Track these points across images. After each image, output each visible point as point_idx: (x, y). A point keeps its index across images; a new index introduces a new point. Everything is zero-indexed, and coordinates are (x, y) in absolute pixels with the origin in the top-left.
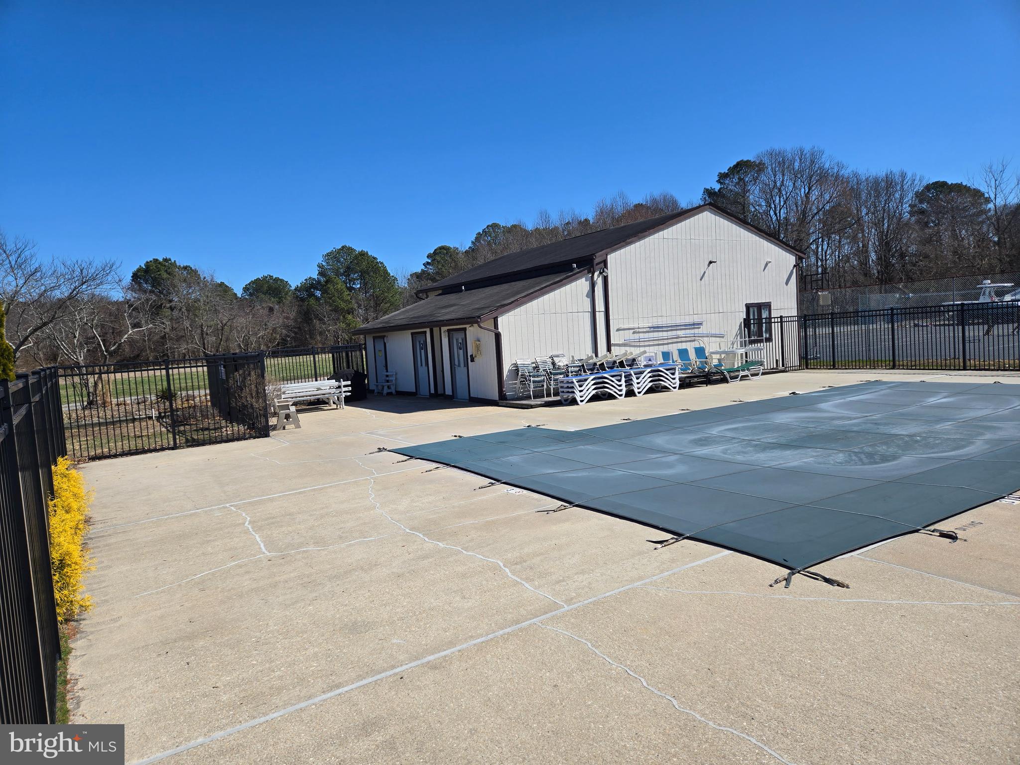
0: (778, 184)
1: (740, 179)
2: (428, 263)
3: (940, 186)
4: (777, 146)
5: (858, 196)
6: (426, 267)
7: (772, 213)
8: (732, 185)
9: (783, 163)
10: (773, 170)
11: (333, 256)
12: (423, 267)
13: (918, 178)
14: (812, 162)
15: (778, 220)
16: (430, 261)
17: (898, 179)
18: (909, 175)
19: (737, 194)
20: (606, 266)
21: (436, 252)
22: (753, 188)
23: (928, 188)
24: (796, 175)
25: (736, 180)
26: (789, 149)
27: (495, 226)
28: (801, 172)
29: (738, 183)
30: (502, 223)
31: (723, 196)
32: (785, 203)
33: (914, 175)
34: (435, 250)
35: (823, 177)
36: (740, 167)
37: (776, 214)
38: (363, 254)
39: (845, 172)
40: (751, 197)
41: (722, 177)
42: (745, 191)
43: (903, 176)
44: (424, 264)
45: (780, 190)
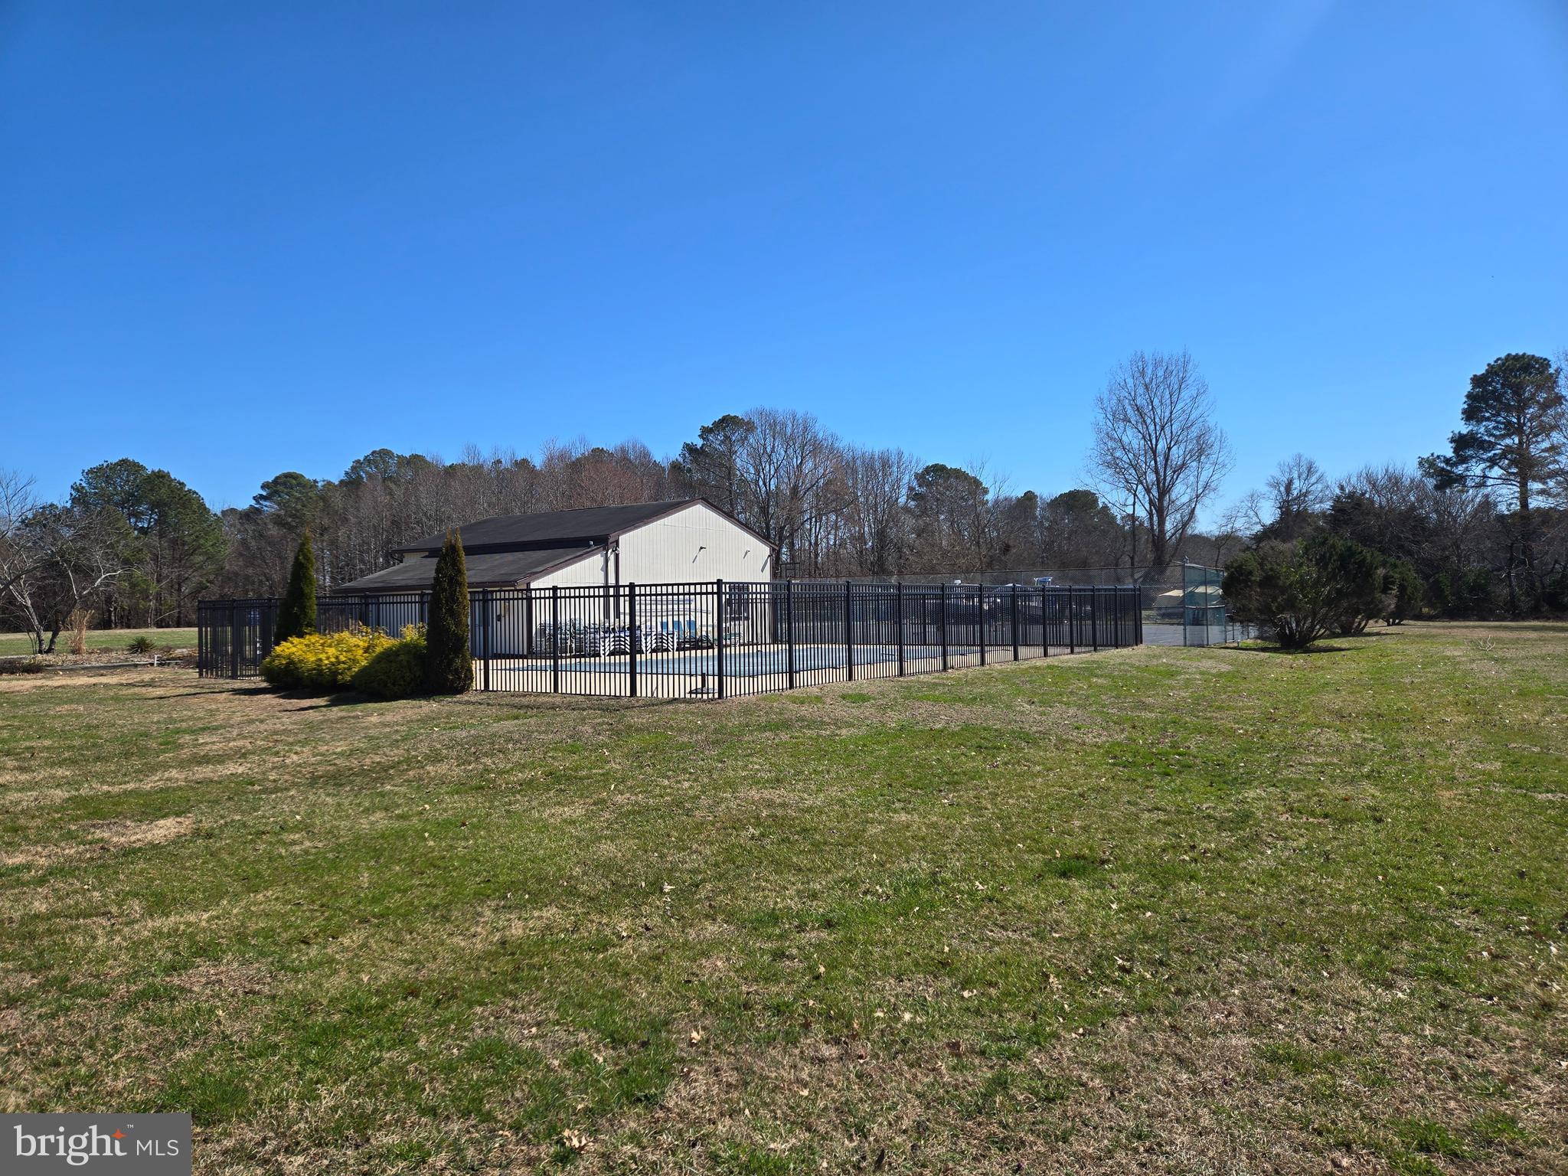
0: (769, 450)
1: (726, 436)
2: (261, 497)
3: (938, 469)
4: (768, 406)
5: (855, 471)
6: (258, 503)
7: (761, 483)
8: (716, 441)
9: (774, 426)
10: (764, 432)
11: (101, 474)
12: (253, 502)
13: (914, 461)
14: (805, 429)
15: (767, 493)
16: (264, 493)
17: (894, 459)
18: (906, 455)
19: (723, 453)
20: (618, 545)
21: (276, 480)
22: (741, 449)
23: (928, 470)
24: (788, 442)
25: (721, 437)
26: (780, 410)
27: (384, 454)
28: (792, 438)
29: (722, 442)
30: (397, 451)
31: (707, 455)
32: (776, 471)
33: (911, 455)
34: (277, 478)
35: (816, 448)
36: (726, 423)
37: (765, 484)
38: (161, 476)
39: (840, 445)
40: (738, 460)
41: (705, 432)
42: (732, 452)
43: (900, 454)
44: (254, 498)
45: (770, 456)
